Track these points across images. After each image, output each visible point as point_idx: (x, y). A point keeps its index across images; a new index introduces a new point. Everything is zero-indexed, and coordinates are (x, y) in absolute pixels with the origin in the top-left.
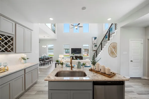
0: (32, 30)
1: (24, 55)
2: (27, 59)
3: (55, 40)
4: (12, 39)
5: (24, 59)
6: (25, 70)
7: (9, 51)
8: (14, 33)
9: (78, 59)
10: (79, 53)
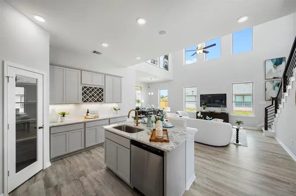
0: (122, 77)
1: (115, 105)
2: (119, 109)
3: (170, 81)
4: (102, 91)
5: (115, 109)
6: (109, 119)
7: (100, 101)
8: (104, 85)
9: (208, 117)
10: (218, 105)
